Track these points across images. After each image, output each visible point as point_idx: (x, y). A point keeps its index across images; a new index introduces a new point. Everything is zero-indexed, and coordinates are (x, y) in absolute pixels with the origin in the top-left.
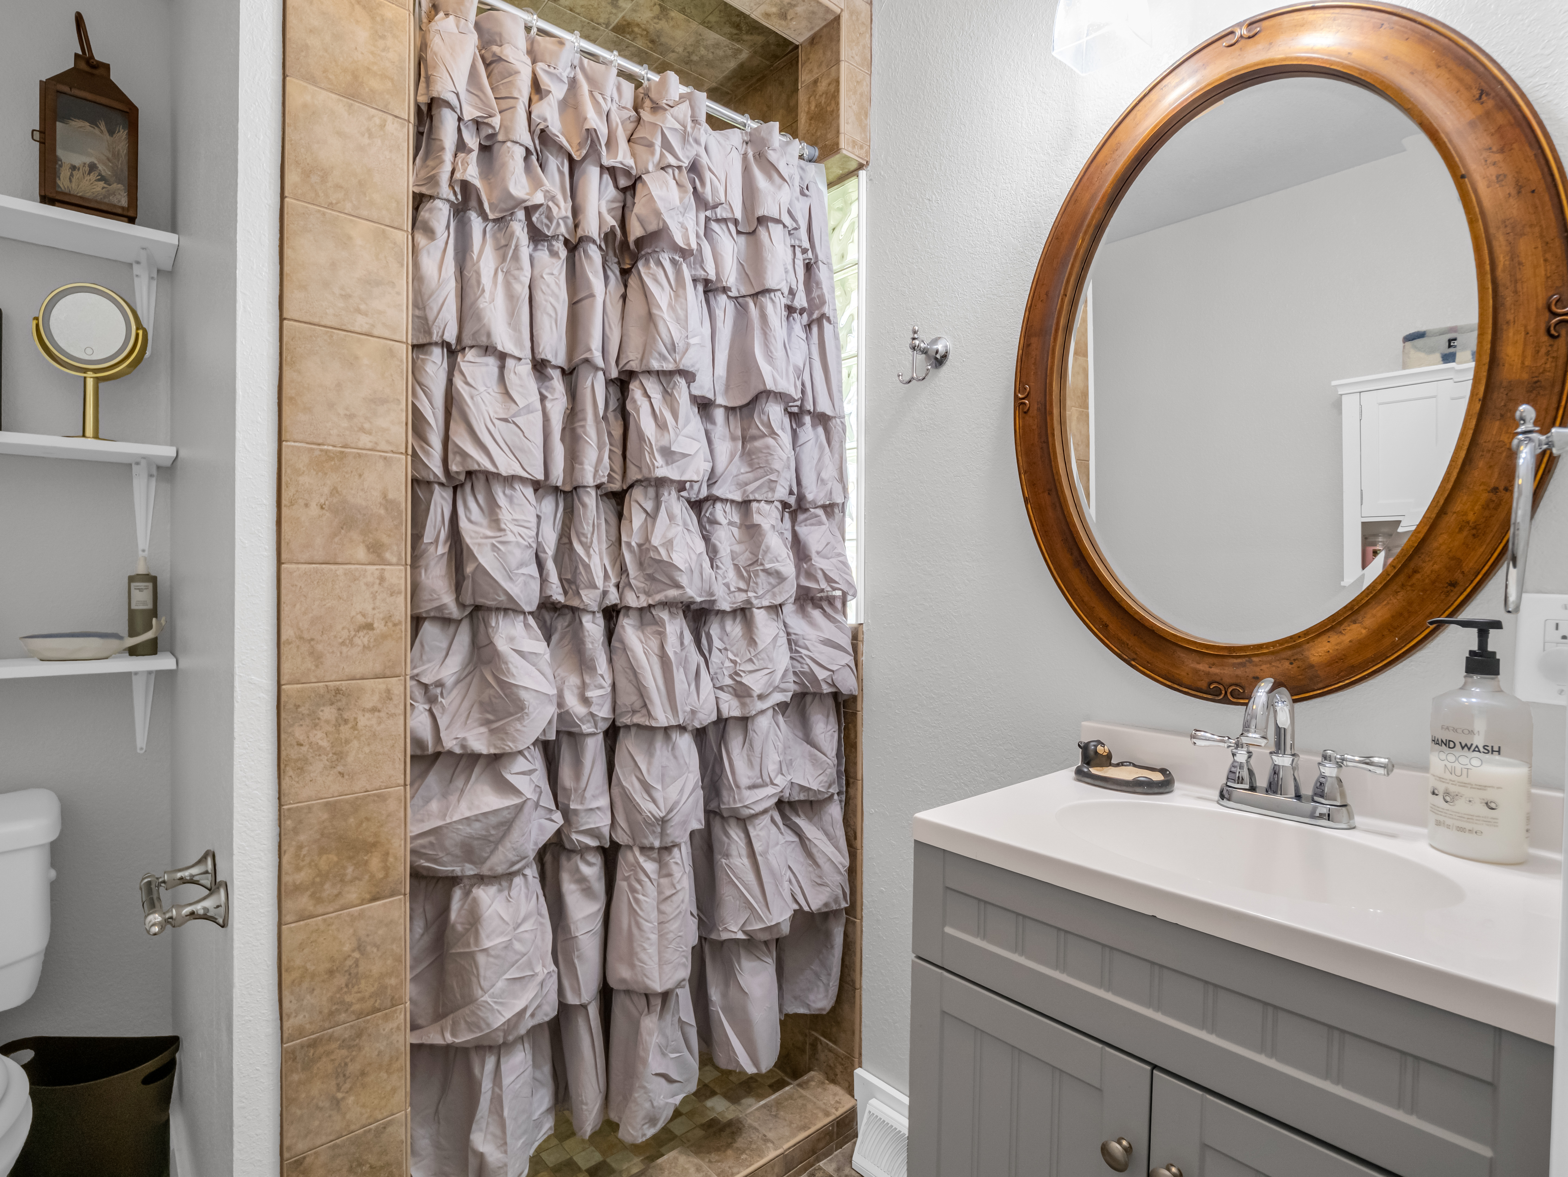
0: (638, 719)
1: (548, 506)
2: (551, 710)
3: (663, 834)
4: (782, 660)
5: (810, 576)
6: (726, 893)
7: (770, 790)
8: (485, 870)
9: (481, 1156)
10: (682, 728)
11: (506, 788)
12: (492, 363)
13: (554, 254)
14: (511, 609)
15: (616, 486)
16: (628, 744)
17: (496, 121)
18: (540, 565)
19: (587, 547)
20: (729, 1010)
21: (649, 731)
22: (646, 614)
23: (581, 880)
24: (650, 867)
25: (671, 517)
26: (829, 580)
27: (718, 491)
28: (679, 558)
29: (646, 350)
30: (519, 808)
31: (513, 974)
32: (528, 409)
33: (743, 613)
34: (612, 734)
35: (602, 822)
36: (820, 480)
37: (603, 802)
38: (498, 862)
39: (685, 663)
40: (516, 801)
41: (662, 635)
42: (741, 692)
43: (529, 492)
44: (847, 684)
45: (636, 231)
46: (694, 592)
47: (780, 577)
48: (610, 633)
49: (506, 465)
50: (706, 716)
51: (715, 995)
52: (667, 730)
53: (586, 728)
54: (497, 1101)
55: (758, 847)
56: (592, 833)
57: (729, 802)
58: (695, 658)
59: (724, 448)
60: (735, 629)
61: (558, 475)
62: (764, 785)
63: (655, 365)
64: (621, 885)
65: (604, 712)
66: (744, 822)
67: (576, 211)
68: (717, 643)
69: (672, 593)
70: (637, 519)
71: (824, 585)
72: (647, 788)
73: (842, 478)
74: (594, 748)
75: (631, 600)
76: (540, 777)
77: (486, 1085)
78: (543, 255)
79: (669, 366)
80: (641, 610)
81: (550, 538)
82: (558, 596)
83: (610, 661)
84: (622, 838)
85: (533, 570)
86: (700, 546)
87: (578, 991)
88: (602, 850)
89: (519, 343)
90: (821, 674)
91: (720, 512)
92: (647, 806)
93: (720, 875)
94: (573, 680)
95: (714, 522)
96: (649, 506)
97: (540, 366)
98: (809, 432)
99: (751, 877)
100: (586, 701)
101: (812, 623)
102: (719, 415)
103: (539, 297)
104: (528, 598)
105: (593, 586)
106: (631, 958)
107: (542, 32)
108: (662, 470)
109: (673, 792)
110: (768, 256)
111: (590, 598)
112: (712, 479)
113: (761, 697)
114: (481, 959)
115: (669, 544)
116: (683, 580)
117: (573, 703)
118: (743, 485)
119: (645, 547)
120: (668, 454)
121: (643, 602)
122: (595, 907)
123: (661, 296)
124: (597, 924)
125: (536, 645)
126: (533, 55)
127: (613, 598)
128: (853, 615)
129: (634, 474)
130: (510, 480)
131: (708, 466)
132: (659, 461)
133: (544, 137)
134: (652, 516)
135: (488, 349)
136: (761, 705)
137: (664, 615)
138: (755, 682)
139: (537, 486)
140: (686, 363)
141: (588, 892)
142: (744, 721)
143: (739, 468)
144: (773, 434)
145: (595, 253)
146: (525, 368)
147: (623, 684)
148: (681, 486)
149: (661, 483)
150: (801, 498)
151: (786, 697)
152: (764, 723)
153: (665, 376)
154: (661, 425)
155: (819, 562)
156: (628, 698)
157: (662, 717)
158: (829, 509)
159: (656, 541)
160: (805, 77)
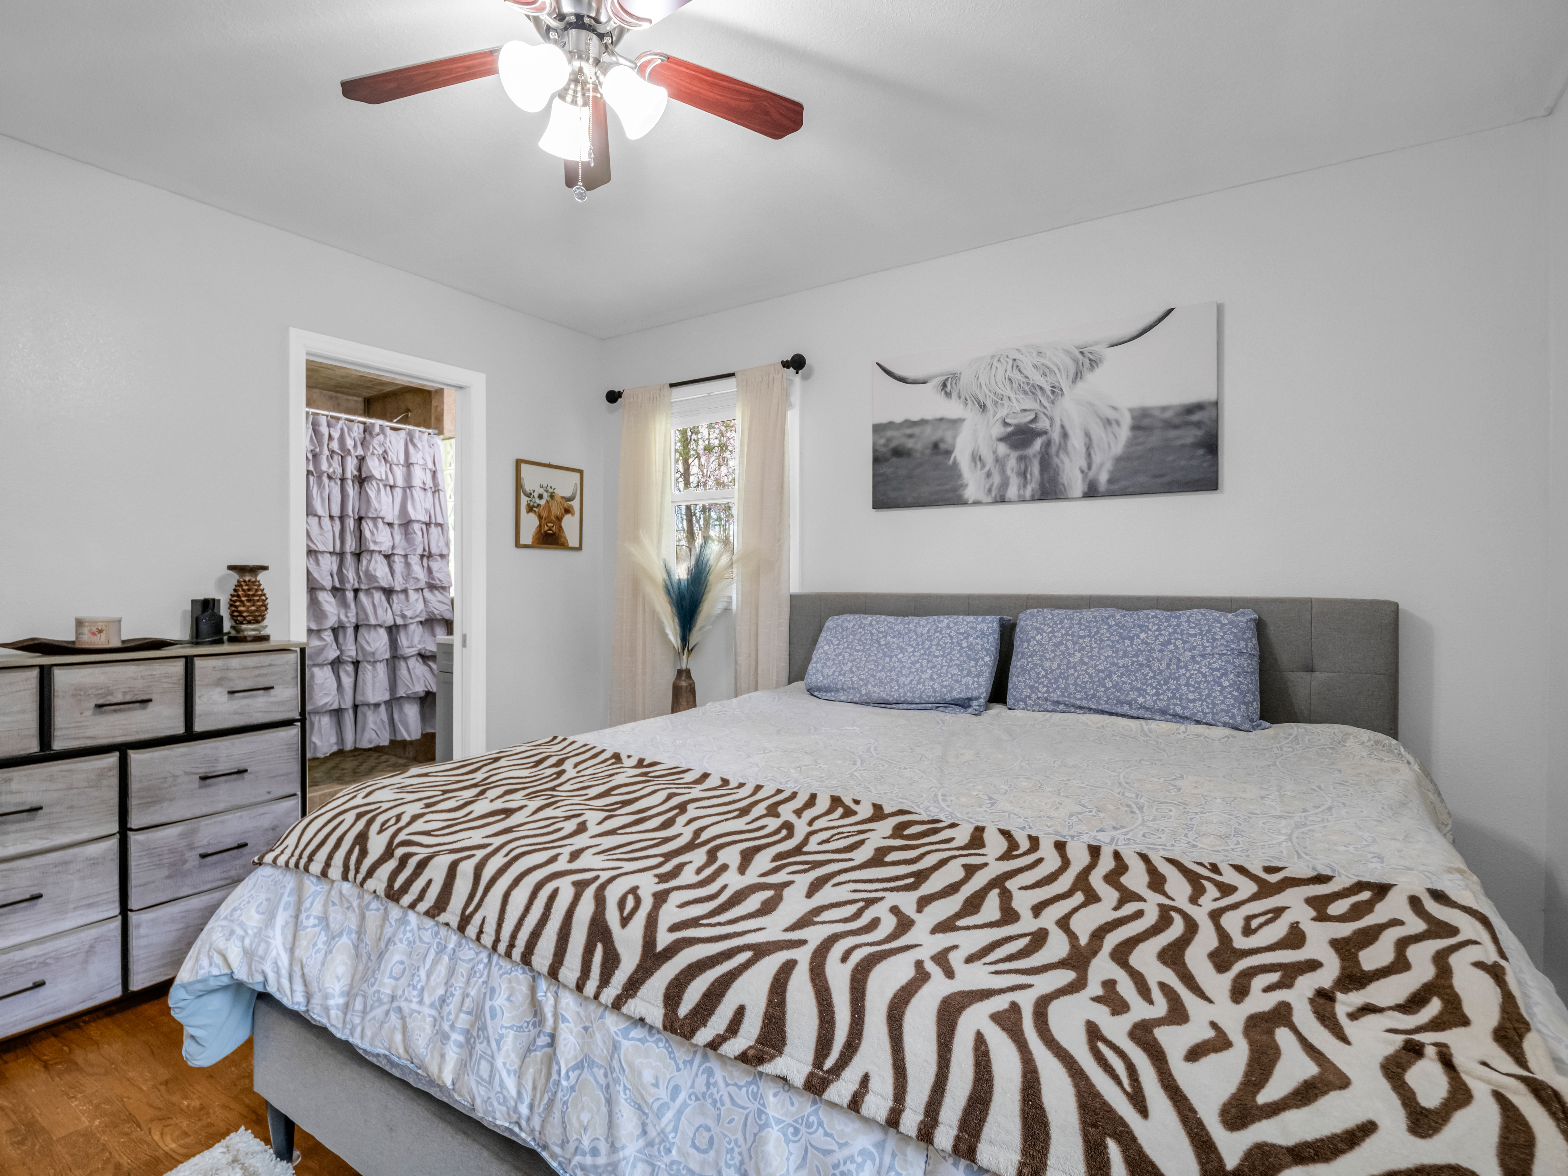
0: (365, 622)
1: (334, 558)
2: (335, 618)
3: (374, 657)
4: (420, 606)
5: (433, 579)
6: (399, 682)
7: (415, 649)
8: (316, 662)
9: (315, 744)
10: (380, 626)
11: (322, 639)
12: (316, 519)
13: (336, 483)
14: (323, 589)
15: (358, 552)
16: (363, 631)
17: (318, 450)
18: (332, 576)
19: (347, 571)
20: (401, 721)
21: (369, 626)
22: (368, 591)
23: (346, 671)
24: (370, 667)
25: (376, 561)
26: (440, 580)
27: (395, 552)
28: (379, 574)
29: (367, 510)
30: (326, 646)
31: (325, 692)
32: (328, 531)
33: (405, 591)
34: (357, 628)
35: (353, 653)
36: (438, 547)
37: (354, 647)
38: (320, 660)
39: (382, 606)
40: (324, 643)
41: (373, 598)
42: (404, 616)
43: (328, 555)
44: (447, 616)
45: (364, 476)
46: (385, 585)
47: (418, 580)
48: (356, 597)
49: (321, 548)
50: (390, 622)
51: (396, 717)
52: (375, 626)
53: (347, 625)
54: (320, 729)
55: (410, 667)
56: (350, 657)
57: (400, 652)
58: (386, 604)
59: (398, 537)
60: (402, 597)
61: (338, 549)
62: (412, 647)
63: (370, 515)
64: (360, 673)
65: (353, 620)
66: (405, 659)
67: (343, 470)
68: (395, 601)
69: (376, 585)
70: (364, 562)
71: (438, 582)
72: (368, 643)
73: (447, 544)
74: (350, 631)
75: (363, 587)
76: (332, 637)
77: (316, 724)
78: (332, 483)
79: (375, 516)
80: (366, 590)
81: (335, 568)
82: (337, 585)
83: (356, 605)
84: (360, 659)
85: (330, 578)
86: (387, 569)
87: (345, 703)
88: (353, 663)
89: (325, 512)
90: (436, 612)
91: (396, 558)
92: (368, 648)
93: (397, 677)
94: (343, 611)
95: (394, 562)
96: (369, 558)
97: (331, 517)
98: (433, 529)
99: (408, 677)
100: (347, 617)
101: (435, 595)
102: (396, 527)
103: (331, 497)
104: (328, 585)
105: (349, 582)
106: (363, 694)
107: (332, 417)
108: (372, 547)
109: (377, 645)
110: (413, 475)
111: (348, 586)
112: (393, 548)
113: (411, 618)
114: (315, 687)
115: (375, 570)
116: (380, 581)
117: (343, 617)
118: (405, 549)
119: (367, 571)
120: (375, 542)
121: (367, 587)
122: (352, 680)
123: (372, 494)
124: (352, 685)
125: (332, 599)
126: (329, 426)
127: (356, 586)
128: (452, 593)
129: (363, 548)
130: (322, 552)
131: (391, 544)
132: (371, 544)
133: (333, 452)
134: (370, 561)
135: (316, 515)
136: (411, 621)
137: (374, 591)
138: (409, 614)
139: (330, 553)
140: (381, 515)
141: (348, 674)
142: (405, 626)
143: (404, 544)
144: (415, 533)
145: (350, 482)
146: (327, 519)
147: (360, 612)
148: (380, 552)
149: (373, 551)
150: (430, 552)
151: (423, 619)
152: (412, 627)
153: (374, 519)
154: (372, 533)
155: (436, 574)
156: (362, 616)
157: (373, 621)
158: (442, 556)
159: (371, 568)
160: (434, 403)
